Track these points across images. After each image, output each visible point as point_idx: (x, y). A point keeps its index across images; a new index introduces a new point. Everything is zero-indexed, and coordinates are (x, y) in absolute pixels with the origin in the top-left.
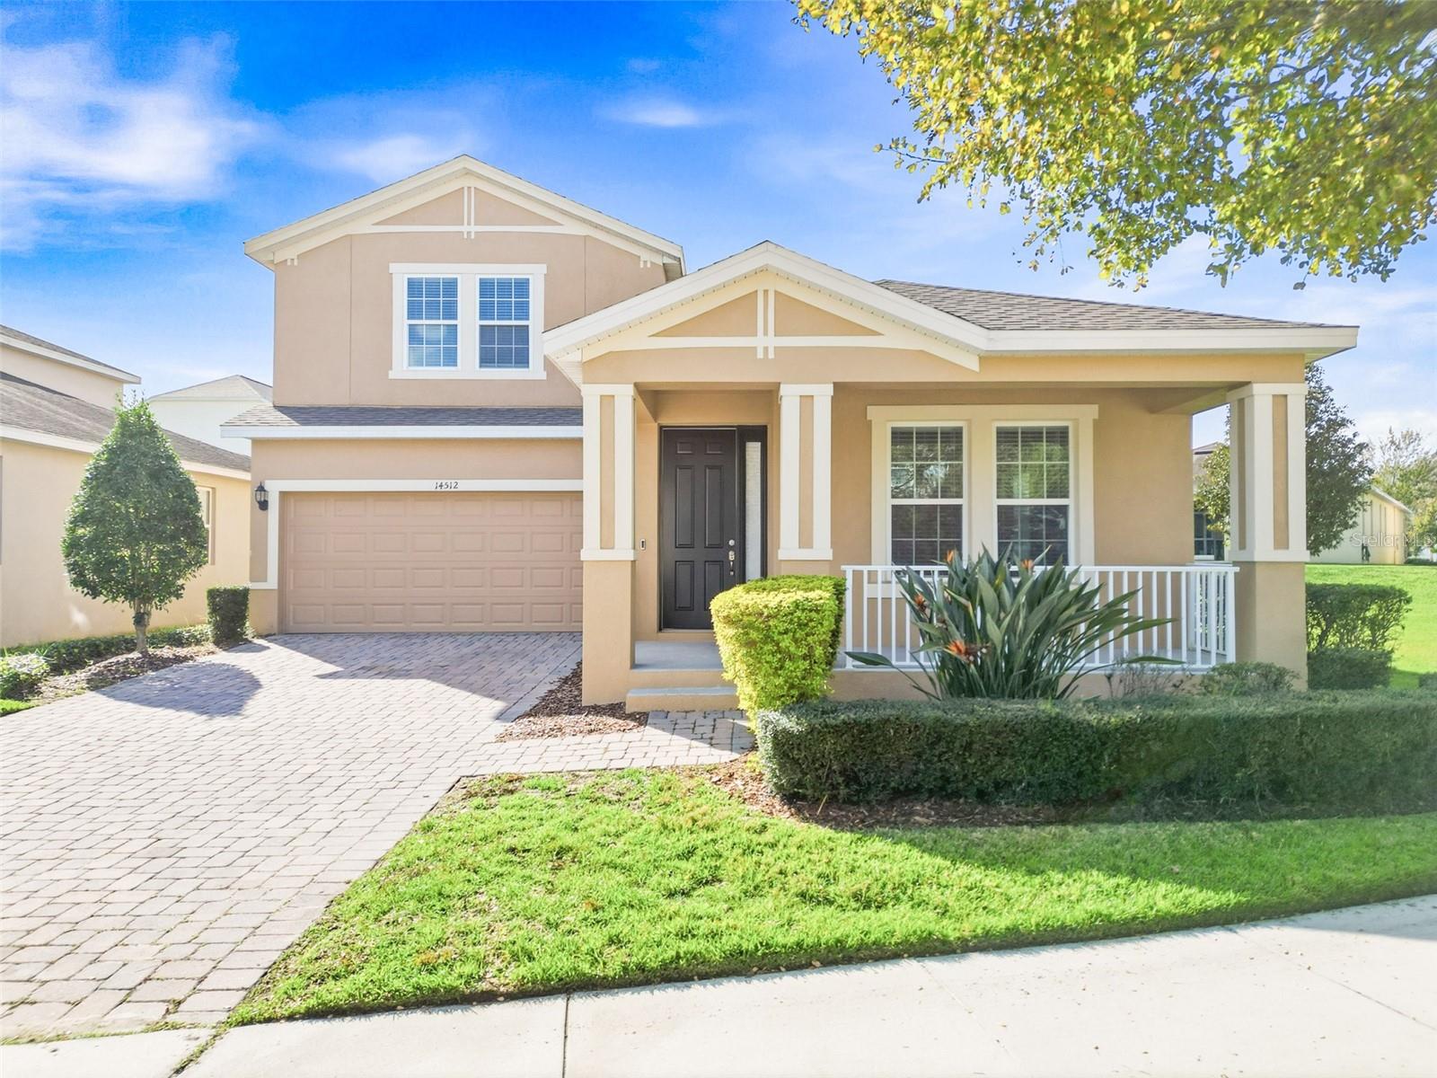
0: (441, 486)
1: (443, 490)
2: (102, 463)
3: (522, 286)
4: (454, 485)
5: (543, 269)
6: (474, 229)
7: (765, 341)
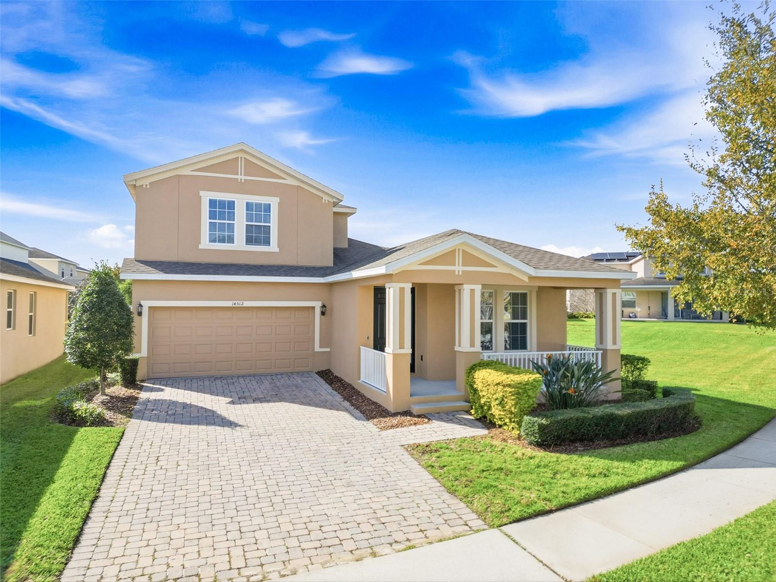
0: (235, 304)
1: (236, 306)
2: (95, 300)
3: (268, 208)
4: (241, 304)
5: (277, 200)
6: (243, 177)
7: (458, 268)
